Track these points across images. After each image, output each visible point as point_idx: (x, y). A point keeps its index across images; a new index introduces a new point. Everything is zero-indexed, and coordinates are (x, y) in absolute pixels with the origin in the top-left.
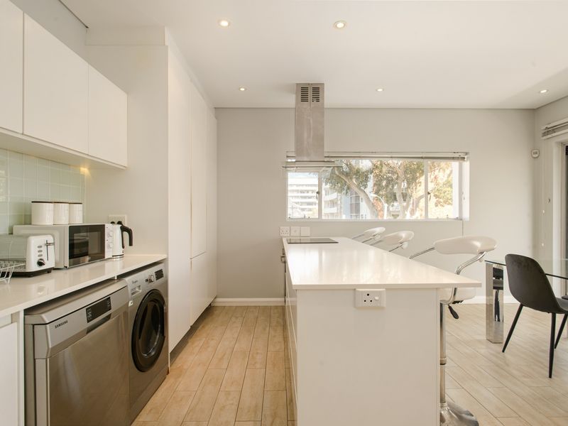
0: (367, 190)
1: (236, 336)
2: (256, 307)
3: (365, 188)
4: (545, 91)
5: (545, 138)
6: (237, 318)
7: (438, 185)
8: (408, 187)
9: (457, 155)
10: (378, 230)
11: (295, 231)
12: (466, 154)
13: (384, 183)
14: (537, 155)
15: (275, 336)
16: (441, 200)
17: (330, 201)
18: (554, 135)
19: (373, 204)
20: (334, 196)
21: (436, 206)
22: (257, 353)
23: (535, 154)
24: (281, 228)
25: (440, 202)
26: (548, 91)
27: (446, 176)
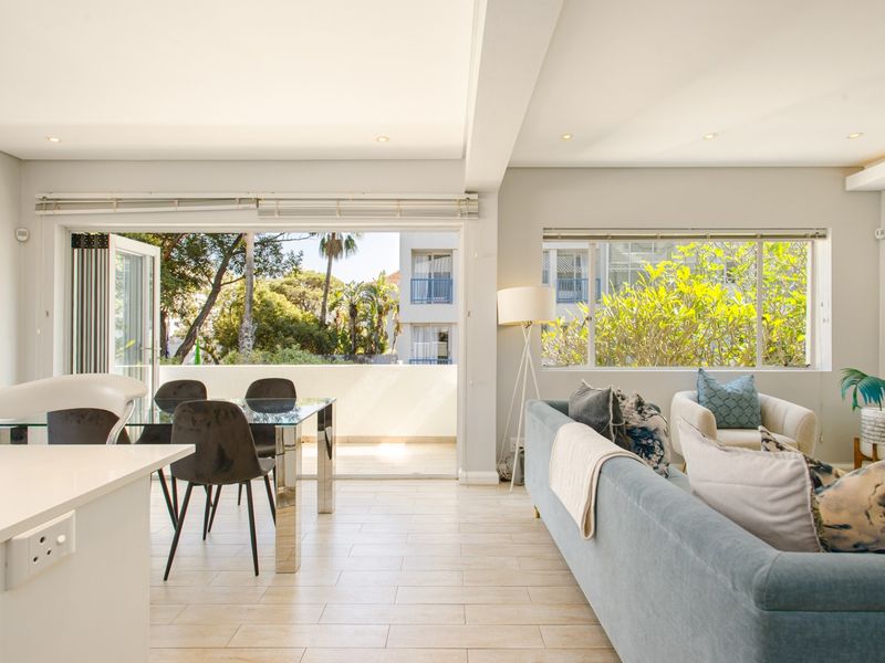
4: (56, 140)
5: (41, 212)
14: (25, 238)
18: (57, 212)
23: (22, 237)
26: (60, 141)
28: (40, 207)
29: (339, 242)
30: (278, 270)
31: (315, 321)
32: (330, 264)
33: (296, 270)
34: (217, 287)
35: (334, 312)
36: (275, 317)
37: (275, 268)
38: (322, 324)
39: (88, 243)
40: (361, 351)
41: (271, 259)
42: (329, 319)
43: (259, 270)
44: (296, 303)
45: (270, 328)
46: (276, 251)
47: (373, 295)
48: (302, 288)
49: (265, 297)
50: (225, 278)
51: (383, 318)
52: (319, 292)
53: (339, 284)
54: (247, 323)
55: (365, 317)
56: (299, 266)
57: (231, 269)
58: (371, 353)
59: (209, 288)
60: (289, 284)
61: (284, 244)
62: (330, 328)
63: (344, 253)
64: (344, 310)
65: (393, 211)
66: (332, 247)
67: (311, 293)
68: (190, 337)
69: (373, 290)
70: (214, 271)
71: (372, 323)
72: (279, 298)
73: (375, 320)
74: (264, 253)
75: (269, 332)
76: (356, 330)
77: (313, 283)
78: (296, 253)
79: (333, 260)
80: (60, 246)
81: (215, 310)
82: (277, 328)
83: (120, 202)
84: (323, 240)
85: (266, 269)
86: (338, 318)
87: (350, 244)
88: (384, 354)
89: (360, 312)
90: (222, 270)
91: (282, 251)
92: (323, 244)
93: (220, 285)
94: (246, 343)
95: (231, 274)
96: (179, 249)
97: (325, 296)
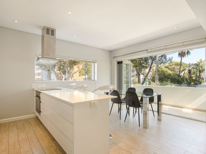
0: (55, 70)
1: (16, 134)
2: (20, 120)
3: (55, 69)
4: (114, 47)
6: (12, 127)
7: (79, 69)
8: (70, 70)
9: (94, 61)
10: (74, 84)
11: (39, 86)
12: (96, 61)
13: (62, 67)
15: (36, 130)
16: (81, 74)
17: (38, 73)
19: (57, 75)
20: (40, 71)
21: (79, 76)
22: (32, 138)
23: (111, 63)
24: (33, 84)
25: (80, 75)
27: (82, 67)
28: (114, 58)
29: (184, 53)
30: (166, 62)
31: (177, 75)
32: (181, 59)
33: (171, 62)
34: (151, 68)
35: (183, 72)
36: (165, 74)
37: (165, 62)
38: (179, 76)
39: (120, 63)
40: (192, 83)
41: (164, 60)
42: (182, 74)
43: (161, 63)
44: (172, 70)
45: (164, 77)
46: (165, 58)
47: (197, 67)
48: (174, 66)
49: (163, 69)
50: (153, 66)
51: (201, 74)
52: (179, 67)
53: (185, 64)
54: (157, 76)
55: (194, 73)
56: (172, 61)
57: (154, 63)
58: (196, 84)
59: (149, 68)
60: (170, 65)
61: (167, 56)
62: (182, 77)
63: (186, 55)
64: (186, 71)
65: (182, 45)
66: (182, 55)
67: (176, 67)
68: (145, 79)
69: (197, 65)
70: (150, 64)
71: (196, 75)
72: (167, 69)
73: (198, 75)
74: (162, 59)
75: (163, 78)
76: (191, 77)
77: (177, 64)
78: (171, 57)
79: (183, 58)
80: (116, 63)
81: (151, 73)
82: (165, 77)
83: (124, 55)
84: (179, 53)
85: (163, 63)
86: (184, 74)
87: (188, 53)
88: (201, 84)
89: (192, 72)
90: (152, 64)
91: (167, 58)
92: (179, 54)
93: (151, 67)
94: (156, 81)
95: (154, 65)
96: (143, 60)
97: (180, 68)
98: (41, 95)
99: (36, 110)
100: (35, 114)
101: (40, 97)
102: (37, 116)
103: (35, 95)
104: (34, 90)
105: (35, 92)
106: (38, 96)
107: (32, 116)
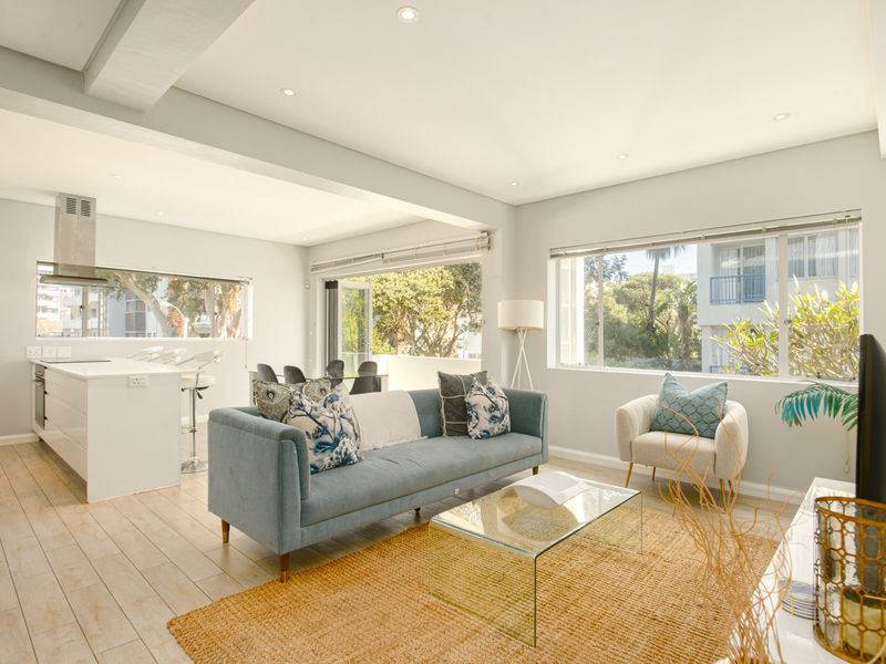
0: (157, 294)
5: (313, 272)
11: (50, 352)
12: (251, 279)
18: (319, 271)
23: (307, 286)
24: (28, 348)
28: (313, 270)
31: (643, 323)
32: (656, 265)
38: (649, 327)
39: (331, 285)
40: (695, 355)
62: (657, 331)
64: (675, 312)
76: (687, 333)
79: (660, 261)
80: (319, 288)
89: (693, 313)
97: (652, 299)
98: (48, 376)
99: (36, 419)
100: (33, 431)
101: (43, 381)
102: (41, 440)
103: (34, 377)
104: (32, 363)
105: (34, 368)
106: (41, 380)
107: (27, 437)
